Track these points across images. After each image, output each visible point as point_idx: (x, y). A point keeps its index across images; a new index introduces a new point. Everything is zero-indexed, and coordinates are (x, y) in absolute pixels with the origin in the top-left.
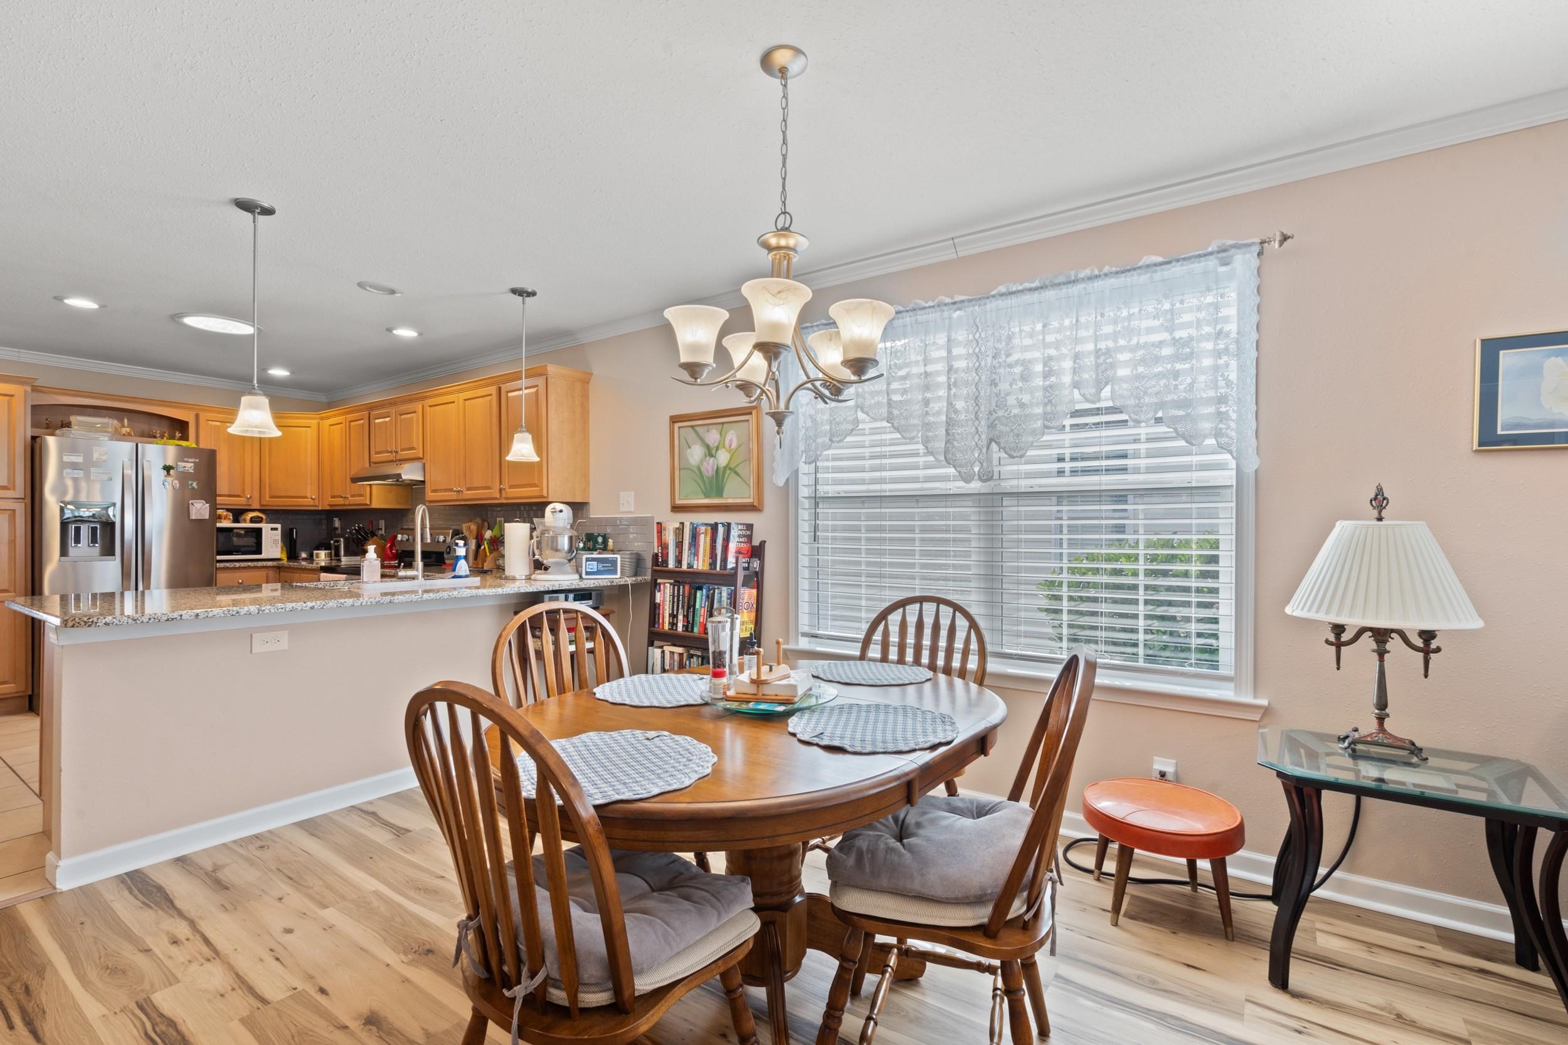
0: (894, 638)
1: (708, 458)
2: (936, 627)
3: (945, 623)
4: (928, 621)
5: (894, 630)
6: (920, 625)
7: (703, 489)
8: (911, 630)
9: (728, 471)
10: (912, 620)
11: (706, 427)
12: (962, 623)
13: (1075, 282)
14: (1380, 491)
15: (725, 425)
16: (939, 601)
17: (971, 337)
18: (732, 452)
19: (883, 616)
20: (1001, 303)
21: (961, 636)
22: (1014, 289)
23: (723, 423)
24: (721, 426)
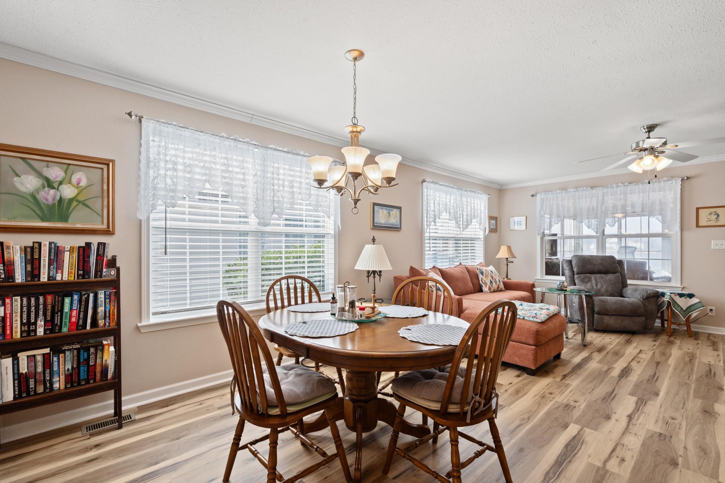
0: (278, 297)
1: (46, 189)
2: (295, 288)
3: (299, 286)
4: (292, 286)
5: (278, 293)
6: (288, 289)
7: (40, 214)
8: (285, 292)
9: (75, 203)
10: (284, 287)
11: (45, 163)
12: (306, 285)
13: (299, 155)
14: (374, 238)
15: (71, 167)
16: (295, 277)
17: (262, 162)
18: (81, 189)
19: (272, 287)
20: (272, 152)
21: (306, 290)
22: (278, 149)
23: (69, 164)
24: (66, 166)
